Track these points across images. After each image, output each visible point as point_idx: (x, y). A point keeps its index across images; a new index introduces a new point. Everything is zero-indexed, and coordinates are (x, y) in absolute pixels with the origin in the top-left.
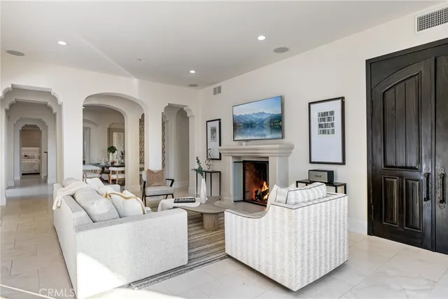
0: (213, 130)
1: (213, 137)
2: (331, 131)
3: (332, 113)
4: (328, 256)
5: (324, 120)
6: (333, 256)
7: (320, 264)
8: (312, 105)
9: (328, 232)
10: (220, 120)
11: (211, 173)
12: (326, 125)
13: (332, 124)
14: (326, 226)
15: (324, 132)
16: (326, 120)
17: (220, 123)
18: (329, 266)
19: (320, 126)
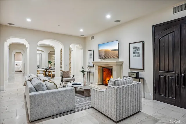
0: (91, 55)
1: (90, 57)
2: (138, 55)
3: (139, 48)
4: (132, 108)
5: (135, 51)
6: (134, 108)
7: (128, 111)
8: (130, 45)
9: (132, 98)
10: (93, 50)
11: (89, 72)
12: (136, 53)
13: (139, 52)
14: (131, 95)
15: (135, 56)
16: (136, 50)
17: (93, 52)
18: (132, 112)
19: (134, 53)
